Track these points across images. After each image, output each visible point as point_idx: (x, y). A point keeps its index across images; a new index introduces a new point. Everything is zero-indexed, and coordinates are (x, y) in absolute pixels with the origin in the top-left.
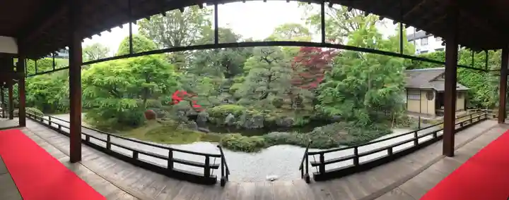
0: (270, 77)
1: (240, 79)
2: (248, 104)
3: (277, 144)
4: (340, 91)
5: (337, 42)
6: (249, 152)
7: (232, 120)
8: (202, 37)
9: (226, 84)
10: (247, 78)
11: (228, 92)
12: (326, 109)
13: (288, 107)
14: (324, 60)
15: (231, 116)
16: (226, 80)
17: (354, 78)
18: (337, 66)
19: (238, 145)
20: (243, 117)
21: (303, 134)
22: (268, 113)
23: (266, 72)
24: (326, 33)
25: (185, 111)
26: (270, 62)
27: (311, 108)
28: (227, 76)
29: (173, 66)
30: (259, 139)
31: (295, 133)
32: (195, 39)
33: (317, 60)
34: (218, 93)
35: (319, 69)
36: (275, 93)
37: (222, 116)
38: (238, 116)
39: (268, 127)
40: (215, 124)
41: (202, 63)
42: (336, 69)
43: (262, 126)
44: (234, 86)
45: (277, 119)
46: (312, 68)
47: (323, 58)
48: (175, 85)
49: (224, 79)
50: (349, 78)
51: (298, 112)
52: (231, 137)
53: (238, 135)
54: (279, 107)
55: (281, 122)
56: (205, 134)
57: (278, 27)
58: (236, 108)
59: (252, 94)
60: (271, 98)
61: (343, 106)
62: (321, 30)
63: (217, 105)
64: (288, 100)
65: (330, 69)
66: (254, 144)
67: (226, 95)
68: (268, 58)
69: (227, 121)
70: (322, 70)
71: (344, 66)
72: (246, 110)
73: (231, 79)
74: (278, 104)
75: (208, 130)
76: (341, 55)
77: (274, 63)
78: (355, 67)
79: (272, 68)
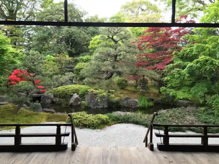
0: (116, 56)
1: (85, 58)
2: (94, 84)
4: (189, 73)
5: (189, 19)
6: (95, 128)
7: (77, 100)
8: (42, 10)
9: (70, 63)
10: (93, 57)
11: (72, 71)
12: (172, 92)
13: (132, 89)
14: (173, 39)
15: (76, 96)
16: (70, 58)
17: (208, 58)
18: (187, 45)
19: (85, 122)
20: (87, 97)
21: (147, 115)
22: (112, 93)
23: (112, 51)
24: (177, 9)
25: (27, 91)
26: (116, 42)
27: (156, 91)
28: (71, 54)
29: (9, 40)
30: (104, 117)
31: (139, 114)
32: (35, 11)
33: (166, 39)
34: (62, 72)
35: (166, 50)
36: (119, 74)
37: (66, 96)
38: (83, 96)
39: (112, 106)
40: (60, 104)
41: (44, 40)
42: (186, 49)
43: (106, 106)
44: (77, 66)
45: (121, 100)
46: (159, 49)
47: (172, 37)
48: (13, 62)
49: (68, 58)
50: (202, 58)
51: (142, 94)
52: (77, 115)
53: (84, 113)
54: (123, 89)
55: (126, 102)
56: (51, 115)
57: (125, 4)
58: (82, 87)
59: (98, 73)
60: (116, 79)
61: (193, 90)
62: (171, 7)
63: (62, 84)
64: (132, 82)
65: (179, 49)
66: (99, 122)
67: (71, 75)
68: (115, 37)
69: (72, 101)
70: (169, 50)
71: (195, 45)
72: (91, 90)
73: (76, 58)
74: (122, 86)
75: (53, 110)
76: (193, 33)
77: (120, 42)
78: (210, 46)
79: (119, 48)
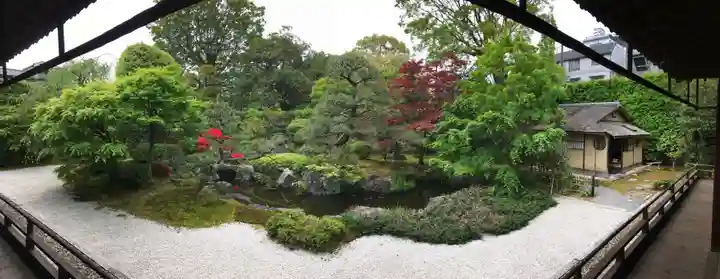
0: (354, 108)
1: (304, 112)
2: (317, 154)
3: (368, 234)
4: (471, 136)
7: (289, 179)
9: (280, 119)
10: (315, 111)
11: (284, 132)
12: (447, 165)
13: (379, 158)
15: (287, 172)
16: (282, 112)
19: (299, 237)
20: (306, 176)
23: (349, 100)
26: (355, 84)
27: (415, 160)
28: (285, 107)
30: (334, 221)
37: (274, 171)
38: (299, 173)
40: (263, 185)
43: (338, 191)
44: (292, 124)
49: (280, 112)
51: (396, 167)
52: (286, 217)
53: (298, 211)
54: (362, 158)
55: (372, 184)
56: (243, 206)
58: (297, 158)
59: (322, 136)
60: (354, 144)
61: (474, 161)
66: (327, 236)
67: (280, 138)
69: (281, 180)
73: (291, 112)
74: (364, 154)
75: (248, 199)
79: (359, 94)
